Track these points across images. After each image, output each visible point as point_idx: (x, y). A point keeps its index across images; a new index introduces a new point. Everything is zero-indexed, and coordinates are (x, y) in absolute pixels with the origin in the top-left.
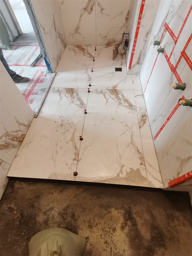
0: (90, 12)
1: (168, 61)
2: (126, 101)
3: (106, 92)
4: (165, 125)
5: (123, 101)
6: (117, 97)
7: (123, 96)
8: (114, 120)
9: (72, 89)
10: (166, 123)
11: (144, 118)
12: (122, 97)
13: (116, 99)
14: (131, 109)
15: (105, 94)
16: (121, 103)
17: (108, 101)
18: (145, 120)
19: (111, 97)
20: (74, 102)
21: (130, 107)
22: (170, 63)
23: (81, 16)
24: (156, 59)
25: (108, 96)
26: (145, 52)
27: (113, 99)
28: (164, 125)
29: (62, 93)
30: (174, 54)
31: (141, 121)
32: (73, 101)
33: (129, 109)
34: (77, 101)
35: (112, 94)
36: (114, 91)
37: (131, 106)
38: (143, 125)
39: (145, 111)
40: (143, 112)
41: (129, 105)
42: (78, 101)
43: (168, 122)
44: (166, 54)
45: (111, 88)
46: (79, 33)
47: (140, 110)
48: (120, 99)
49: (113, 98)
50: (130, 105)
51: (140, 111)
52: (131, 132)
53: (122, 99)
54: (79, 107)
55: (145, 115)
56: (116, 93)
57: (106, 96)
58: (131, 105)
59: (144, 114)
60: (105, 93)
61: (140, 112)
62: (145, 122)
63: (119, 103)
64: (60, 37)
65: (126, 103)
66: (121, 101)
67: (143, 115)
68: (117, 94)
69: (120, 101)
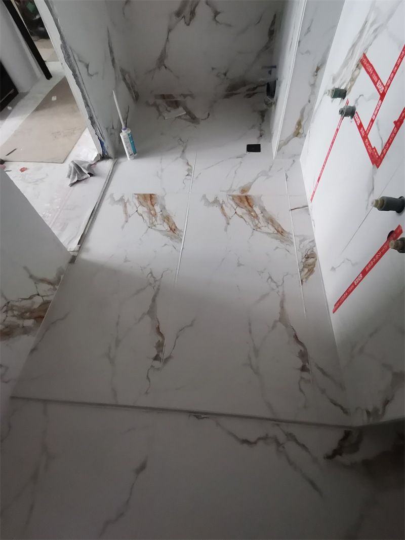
0: (190, 20)
1: (365, 137)
2: (269, 222)
3: (226, 200)
4: (358, 284)
5: (262, 223)
6: (250, 212)
7: (263, 210)
8: (243, 265)
9: (153, 196)
10: (360, 281)
11: (311, 261)
12: (262, 213)
13: (247, 217)
14: (281, 241)
15: (224, 205)
16: (259, 225)
17: (231, 222)
18: (312, 266)
19: (236, 213)
20: (155, 226)
21: (279, 236)
22: (370, 144)
23: (170, 31)
24: (337, 130)
25: (229, 211)
26: (312, 109)
27: (242, 217)
28: (353, 283)
29: (130, 205)
30: (377, 124)
31: (304, 267)
32: (153, 223)
33: (277, 239)
34: (162, 223)
35: (238, 205)
36: (245, 200)
37: (281, 232)
38: (307, 278)
39: (311, 244)
40: (308, 247)
41: (276, 232)
42: (165, 224)
43: (363, 278)
44: (359, 122)
45: (237, 193)
46: (166, 68)
47: (301, 241)
48: (256, 217)
49: (240, 214)
50: (278, 231)
51: (300, 245)
52: (280, 293)
53: (260, 216)
54: (165, 237)
55: (312, 253)
56: (249, 203)
57: (227, 210)
58: (280, 230)
59: (310, 251)
60: (222, 204)
61: (302, 246)
62: (311, 271)
63: (254, 226)
64: (124, 79)
65: (270, 226)
66: (259, 222)
67: (309, 253)
68: (250, 206)
69: (257, 222)
